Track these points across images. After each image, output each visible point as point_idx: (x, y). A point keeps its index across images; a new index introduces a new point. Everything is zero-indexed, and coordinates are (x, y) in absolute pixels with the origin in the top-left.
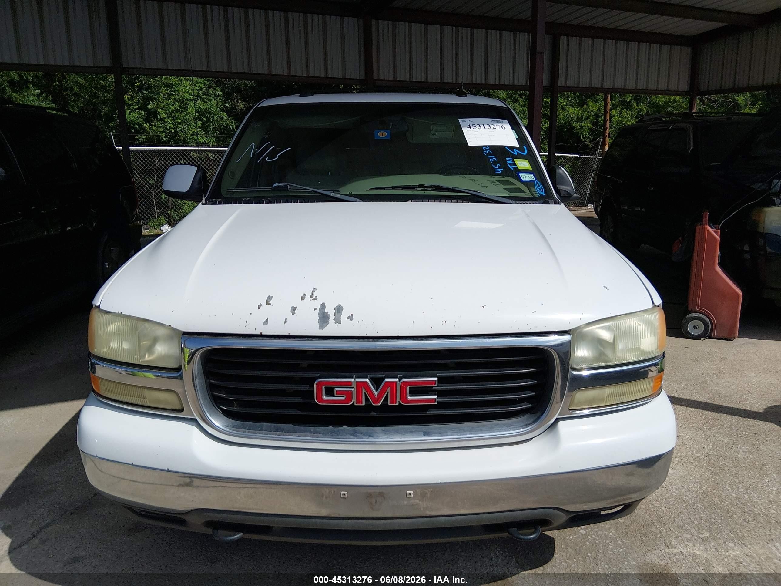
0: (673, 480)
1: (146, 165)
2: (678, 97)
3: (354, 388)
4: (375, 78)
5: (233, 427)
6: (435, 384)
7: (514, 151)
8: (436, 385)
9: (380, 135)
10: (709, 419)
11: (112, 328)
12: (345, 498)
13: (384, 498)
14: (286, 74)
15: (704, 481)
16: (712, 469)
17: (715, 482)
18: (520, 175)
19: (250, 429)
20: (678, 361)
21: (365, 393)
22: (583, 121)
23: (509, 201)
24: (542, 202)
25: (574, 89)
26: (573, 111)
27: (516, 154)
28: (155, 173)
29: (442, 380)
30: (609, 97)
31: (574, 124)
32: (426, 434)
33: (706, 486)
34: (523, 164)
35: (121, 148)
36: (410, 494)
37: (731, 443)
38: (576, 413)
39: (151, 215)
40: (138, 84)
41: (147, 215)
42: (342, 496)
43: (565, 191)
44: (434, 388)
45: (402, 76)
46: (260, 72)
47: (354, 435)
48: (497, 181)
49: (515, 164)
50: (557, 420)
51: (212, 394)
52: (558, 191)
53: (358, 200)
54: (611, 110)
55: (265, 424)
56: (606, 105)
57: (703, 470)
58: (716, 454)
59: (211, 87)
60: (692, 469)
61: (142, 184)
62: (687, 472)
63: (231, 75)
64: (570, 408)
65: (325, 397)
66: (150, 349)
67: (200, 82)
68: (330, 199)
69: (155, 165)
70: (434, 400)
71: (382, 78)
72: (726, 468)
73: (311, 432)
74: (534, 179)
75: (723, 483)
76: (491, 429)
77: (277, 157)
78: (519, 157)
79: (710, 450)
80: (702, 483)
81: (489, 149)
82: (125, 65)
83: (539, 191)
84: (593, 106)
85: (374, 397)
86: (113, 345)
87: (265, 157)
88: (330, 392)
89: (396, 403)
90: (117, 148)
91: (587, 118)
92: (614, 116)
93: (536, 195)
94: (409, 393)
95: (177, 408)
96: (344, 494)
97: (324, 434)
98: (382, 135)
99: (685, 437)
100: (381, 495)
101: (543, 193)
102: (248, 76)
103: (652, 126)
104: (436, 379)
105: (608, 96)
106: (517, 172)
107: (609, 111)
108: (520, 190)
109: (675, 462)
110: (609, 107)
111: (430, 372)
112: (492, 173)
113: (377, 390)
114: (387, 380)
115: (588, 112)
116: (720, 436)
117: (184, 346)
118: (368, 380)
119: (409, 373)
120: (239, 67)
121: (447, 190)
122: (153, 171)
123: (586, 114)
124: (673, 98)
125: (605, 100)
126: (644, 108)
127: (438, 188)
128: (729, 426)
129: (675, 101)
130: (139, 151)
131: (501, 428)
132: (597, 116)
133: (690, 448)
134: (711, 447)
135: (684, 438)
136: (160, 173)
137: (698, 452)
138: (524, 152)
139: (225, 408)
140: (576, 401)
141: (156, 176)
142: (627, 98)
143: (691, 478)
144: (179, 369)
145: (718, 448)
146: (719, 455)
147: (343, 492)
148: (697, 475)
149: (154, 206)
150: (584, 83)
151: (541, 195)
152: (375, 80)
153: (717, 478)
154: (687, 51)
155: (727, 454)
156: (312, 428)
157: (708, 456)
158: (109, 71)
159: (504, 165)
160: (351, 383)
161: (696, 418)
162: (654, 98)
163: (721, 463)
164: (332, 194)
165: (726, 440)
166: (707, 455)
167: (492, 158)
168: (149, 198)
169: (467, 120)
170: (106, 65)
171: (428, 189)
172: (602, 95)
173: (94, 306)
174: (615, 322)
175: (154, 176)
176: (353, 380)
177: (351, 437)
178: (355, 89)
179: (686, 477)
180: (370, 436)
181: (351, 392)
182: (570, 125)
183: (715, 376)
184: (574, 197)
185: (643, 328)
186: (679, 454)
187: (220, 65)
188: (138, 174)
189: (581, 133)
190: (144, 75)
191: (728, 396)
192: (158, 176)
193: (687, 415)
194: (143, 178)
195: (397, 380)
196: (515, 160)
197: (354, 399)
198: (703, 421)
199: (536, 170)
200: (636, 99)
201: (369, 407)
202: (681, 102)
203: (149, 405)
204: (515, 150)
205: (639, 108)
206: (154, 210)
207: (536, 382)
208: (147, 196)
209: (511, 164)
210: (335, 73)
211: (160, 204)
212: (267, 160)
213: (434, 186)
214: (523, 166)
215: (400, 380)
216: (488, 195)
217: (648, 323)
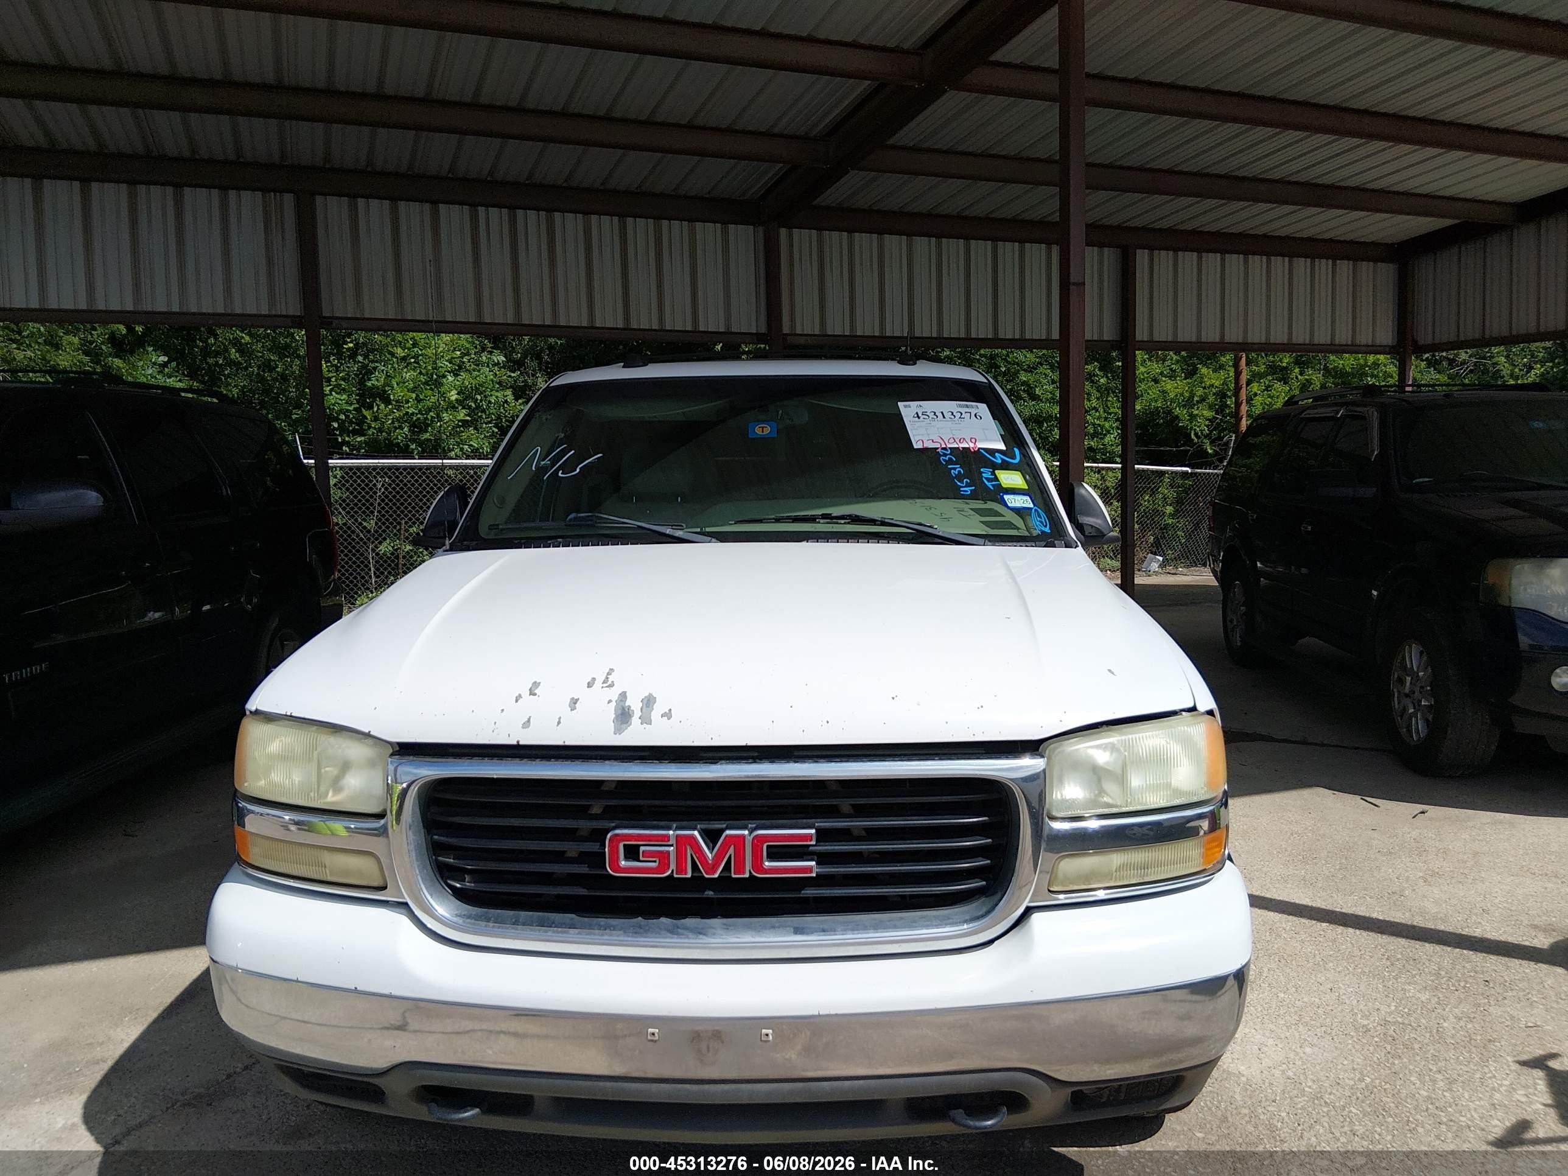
0: (1309, 1065)
1: (360, 493)
2: (1381, 357)
3: (672, 845)
4: (786, 330)
5: (469, 917)
6: (811, 840)
7: (995, 457)
8: (813, 843)
9: (758, 431)
10: (1398, 960)
11: (275, 747)
12: (655, 1041)
13: (723, 1042)
14: (620, 325)
15: (1368, 1068)
16: (1388, 1047)
17: (1390, 1069)
18: (1006, 497)
19: (498, 921)
20: (1353, 854)
21: (691, 855)
22: (1194, 405)
23: (982, 541)
24: (1044, 543)
25: (1176, 346)
26: (1175, 387)
27: (999, 461)
28: (374, 508)
29: (823, 835)
30: (1244, 359)
31: (1177, 411)
32: (798, 931)
33: (1373, 1077)
34: (1011, 479)
35: (313, 461)
36: (767, 1035)
37: (1433, 1002)
38: (1059, 899)
39: (363, 585)
40: (351, 345)
41: (356, 585)
42: (649, 1038)
43: (1092, 526)
44: (811, 848)
45: (837, 326)
46: (574, 323)
47: (673, 931)
48: (971, 509)
49: (996, 479)
50: (1028, 911)
51: (436, 859)
52: (1079, 527)
53: (713, 540)
54: (1248, 383)
55: (523, 913)
56: (1238, 374)
57: (1371, 1048)
58: (1400, 1020)
59: (483, 349)
60: (1350, 1046)
61: (349, 528)
62: (1339, 1052)
63: (519, 329)
64: (1051, 889)
65: (623, 863)
66: (336, 784)
67: (464, 339)
68: (664, 539)
69: (375, 493)
70: (809, 870)
71: (799, 331)
72: (1416, 1046)
73: (600, 927)
74: (1031, 505)
75: (1407, 1072)
76: (911, 925)
77: (578, 470)
78: (1005, 466)
79: (1390, 1013)
80: (1365, 1072)
81: (950, 454)
82: (326, 313)
83: (1039, 524)
84: (1212, 378)
85: (707, 862)
86: (277, 777)
87: (557, 471)
88: (632, 853)
89: (744, 873)
90: (305, 461)
91: (1203, 399)
92: (1256, 395)
93: (1035, 533)
94: (768, 857)
95: (375, 884)
96: (653, 1034)
97: (625, 930)
98: (763, 430)
99: (1345, 989)
100: (717, 1035)
101: (1047, 530)
102: (555, 329)
103: (1308, 411)
104: (813, 831)
105: (1241, 358)
106: (999, 492)
107: (1244, 386)
108: (1010, 525)
109: (1319, 1034)
110: (1244, 377)
111: (805, 821)
112: (955, 494)
113: (711, 850)
114: (728, 832)
115: (1204, 388)
116: (1415, 988)
117: (392, 781)
118: (696, 833)
119: (768, 822)
120: (536, 314)
121: (872, 522)
122: (372, 504)
123: (1200, 392)
124: (1371, 358)
125: (1236, 365)
126: (1316, 378)
127: (856, 519)
128: (1434, 972)
129: (1376, 364)
130: (347, 467)
131: (929, 923)
132: (1222, 395)
133: (1352, 1010)
134: (1393, 1008)
135: (1342, 992)
136: (383, 508)
137: (1366, 1017)
138: (1014, 457)
139: (458, 885)
140: (1060, 875)
141: (376, 514)
142: (1281, 361)
143: (1346, 1062)
144: (381, 816)
145: (1406, 1010)
146: (1406, 1022)
147: (651, 1030)
148: (1359, 1058)
149: (370, 570)
150: (1187, 334)
151: (1043, 532)
152: (786, 334)
153: (1396, 1062)
154: (1387, 272)
155: (1423, 1021)
156: (602, 921)
157: (1385, 1023)
158: (298, 322)
159: (975, 479)
160: (667, 837)
161: (1371, 957)
162: (1335, 361)
163: (1407, 1037)
164: (668, 531)
165: (1424, 997)
166: (1382, 1023)
167: (955, 469)
168: (362, 555)
169: (914, 404)
170: (291, 313)
171: (839, 521)
172: (1227, 358)
173: (248, 713)
174: (1123, 738)
175: (372, 512)
176: (671, 832)
177: (669, 935)
178: (744, 353)
179: (1335, 1061)
180: (701, 933)
181: (668, 853)
182: (1170, 412)
183: (1421, 881)
184: (1109, 537)
185: (1175, 748)
186: (1328, 1020)
187: (499, 313)
188: (344, 509)
189: (1191, 428)
190: (362, 330)
191: (1441, 918)
192: (379, 512)
193: (1357, 952)
194: (352, 516)
195: (746, 832)
196: (996, 472)
197: (673, 866)
198: (1384, 961)
199: (1036, 488)
200: (1298, 362)
201: (697, 881)
202: (1388, 365)
203: (330, 879)
204: (997, 454)
205: (1306, 380)
206: (371, 577)
207: (990, 840)
208: (358, 551)
209: (988, 480)
210: (712, 322)
211: (382, 565)
212: (560, 475)
213: (850, 516)
214: (1012, 482)
215: (750, 833)
216: (943, 532)
217: (1186, 742)
